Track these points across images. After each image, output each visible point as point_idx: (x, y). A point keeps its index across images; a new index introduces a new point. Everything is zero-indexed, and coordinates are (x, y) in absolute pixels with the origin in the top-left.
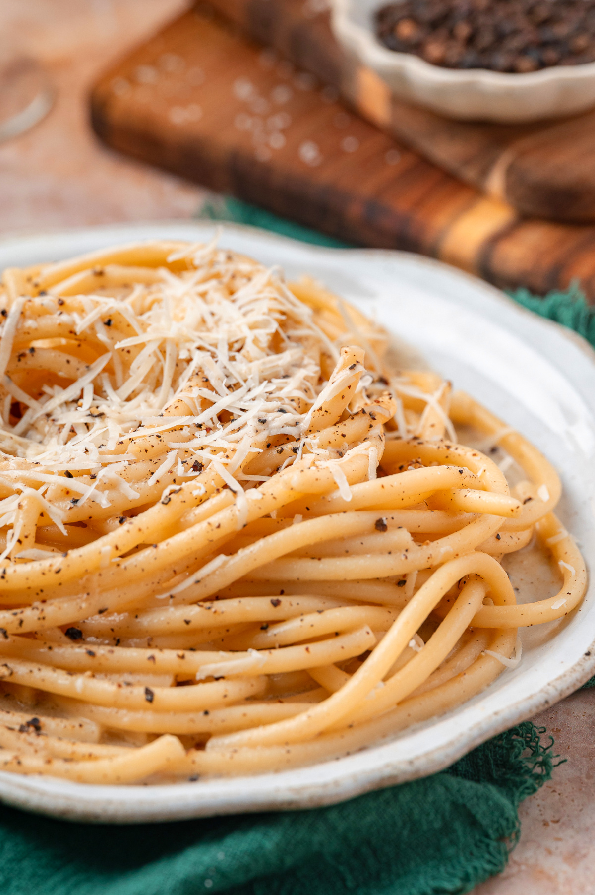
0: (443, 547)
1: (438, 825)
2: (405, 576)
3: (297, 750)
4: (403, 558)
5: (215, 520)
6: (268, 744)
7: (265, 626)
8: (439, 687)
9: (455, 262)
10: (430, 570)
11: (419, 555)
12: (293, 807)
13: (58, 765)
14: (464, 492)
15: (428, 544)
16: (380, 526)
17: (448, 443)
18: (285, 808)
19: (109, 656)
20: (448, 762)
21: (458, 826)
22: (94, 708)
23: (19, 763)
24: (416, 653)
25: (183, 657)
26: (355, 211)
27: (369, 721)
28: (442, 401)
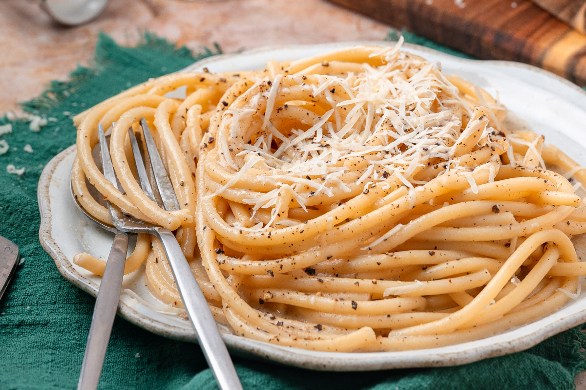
0: (533, 223)
1: (526, 382)
2: (510, 241)
3: (442, 338)
4: (509, 229)
5: (396, 203)
6: (426, 334)
7: (425, 268)
8: (529, 307)
9: (552, 70)
10: (524, 238)
11: (519, 228)
12: (439, 365)
13: (301, 342)
14: (547, 192)
15: (524, 221)
16: (495, 210)
17: (540, 169)
18: (435, 365)
19: (332, 282)
20: (532, 344)
21: (537, 383)
22: (321, 314)
23: (278, 340)
24: (516, 286)
25: (375, 283)
26: (488, 38)
27: (486, 324)
28: (538, 146)
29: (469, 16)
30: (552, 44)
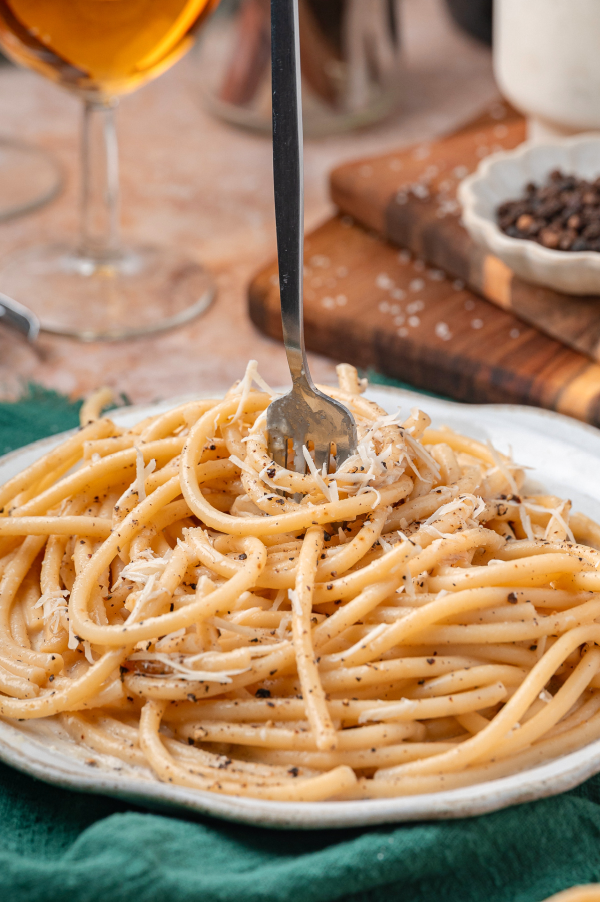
0: (568, 617)
1: (569, 834)
2: (536, 641)
3: (449, 778)
4: (535, 624)
6: (425, 773)
7: (421, 682)
8: (565, 732)
9: (570, 414)
10: (554, 637)
11: (547, 624)
12: (448, 816)
13: (252, 789)
14: (582, 574)
15: (555, 614)
16: (512, 599)
17: (569, 543)
18: (442, 817)
19: (286, 706)
20: (574, 783)
21: (585, 837)
23: (220, 787)
24: (546, 704)
25: (347, 705)
26: (483, 377)
27: (508, 757)
28: (564, 514)
29: (458, 349)
30: (570, 381)
